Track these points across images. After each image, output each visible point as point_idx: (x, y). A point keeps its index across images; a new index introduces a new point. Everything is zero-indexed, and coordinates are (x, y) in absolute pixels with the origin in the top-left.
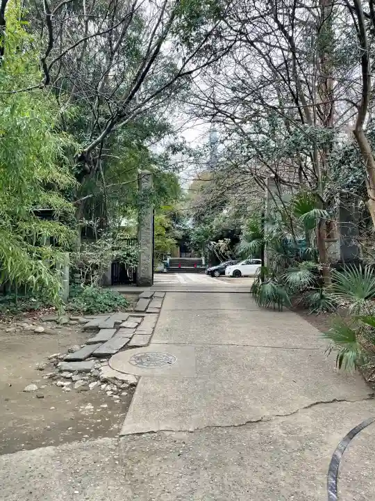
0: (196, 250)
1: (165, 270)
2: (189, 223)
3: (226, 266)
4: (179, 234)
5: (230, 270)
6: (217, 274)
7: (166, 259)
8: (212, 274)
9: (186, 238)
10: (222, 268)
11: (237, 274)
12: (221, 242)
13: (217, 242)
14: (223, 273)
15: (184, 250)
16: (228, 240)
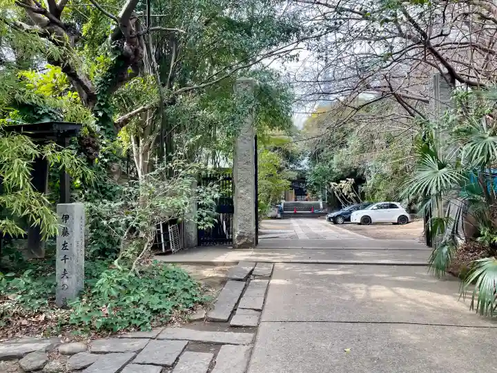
0: (314, 192)
1: (279, 216)
2: (305, 163)
3: (351, 212)
4: (294, 175)
5: (357, 216)
6: (340, 220)
7: (280, 204)
8: (334, 221)
9: (302, 179)
10: (346, 214)
11: (366, 220)
12: (343, 183)
13: (338, 182)
14: (347, 219)
15: (300, 193)
16: (351, 181)
